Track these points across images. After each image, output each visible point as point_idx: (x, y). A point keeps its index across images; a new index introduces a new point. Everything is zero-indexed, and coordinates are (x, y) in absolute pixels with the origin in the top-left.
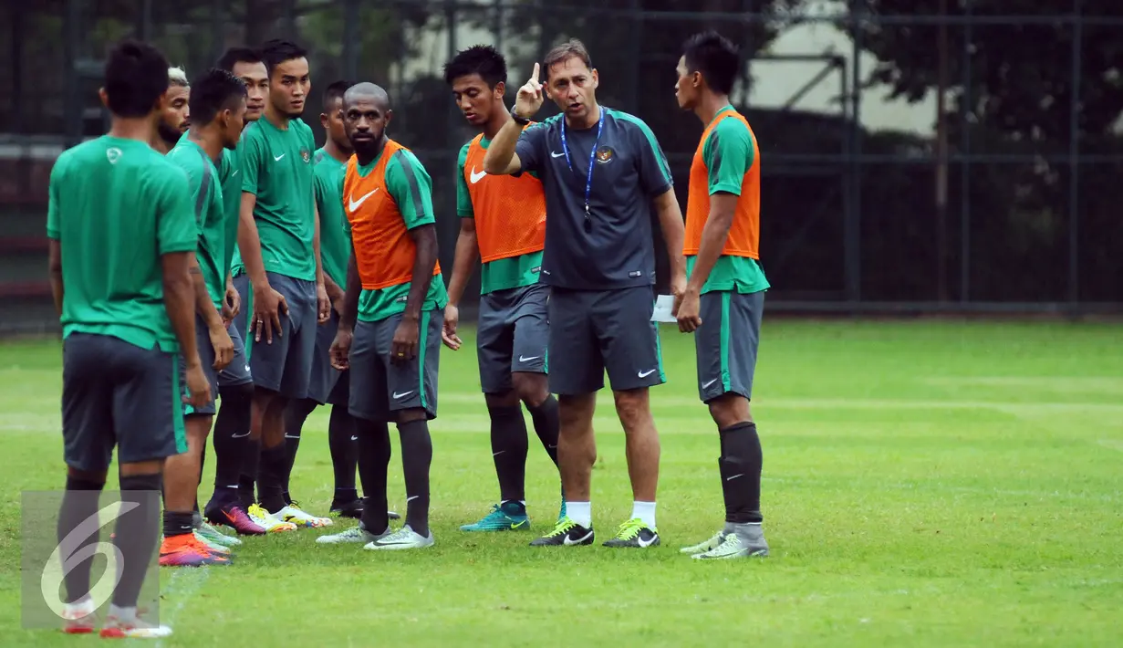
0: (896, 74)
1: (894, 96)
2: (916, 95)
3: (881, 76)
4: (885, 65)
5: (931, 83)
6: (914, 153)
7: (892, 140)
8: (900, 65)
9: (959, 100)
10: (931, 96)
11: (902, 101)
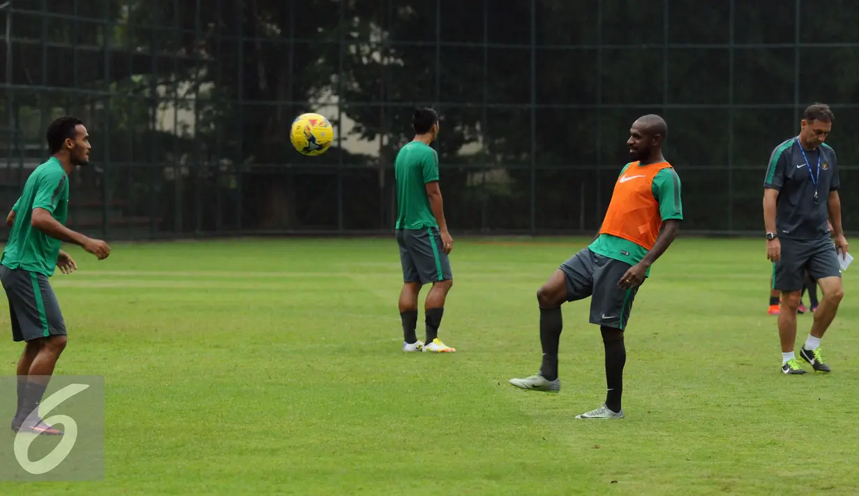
0: (364, 129)
1: (362, 138)
2: (372, 138)
3: (357, 130)
4: (360, 125)
5: (378, 133)
6: (370, 163)
7: (360, 158)
8: (365, 125)
9: (390, 140)
10: (378, 137)
11: (365, 140)
